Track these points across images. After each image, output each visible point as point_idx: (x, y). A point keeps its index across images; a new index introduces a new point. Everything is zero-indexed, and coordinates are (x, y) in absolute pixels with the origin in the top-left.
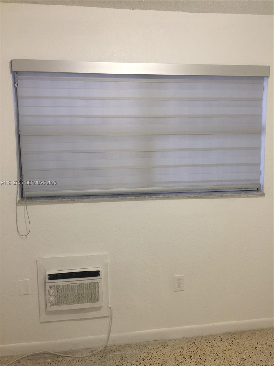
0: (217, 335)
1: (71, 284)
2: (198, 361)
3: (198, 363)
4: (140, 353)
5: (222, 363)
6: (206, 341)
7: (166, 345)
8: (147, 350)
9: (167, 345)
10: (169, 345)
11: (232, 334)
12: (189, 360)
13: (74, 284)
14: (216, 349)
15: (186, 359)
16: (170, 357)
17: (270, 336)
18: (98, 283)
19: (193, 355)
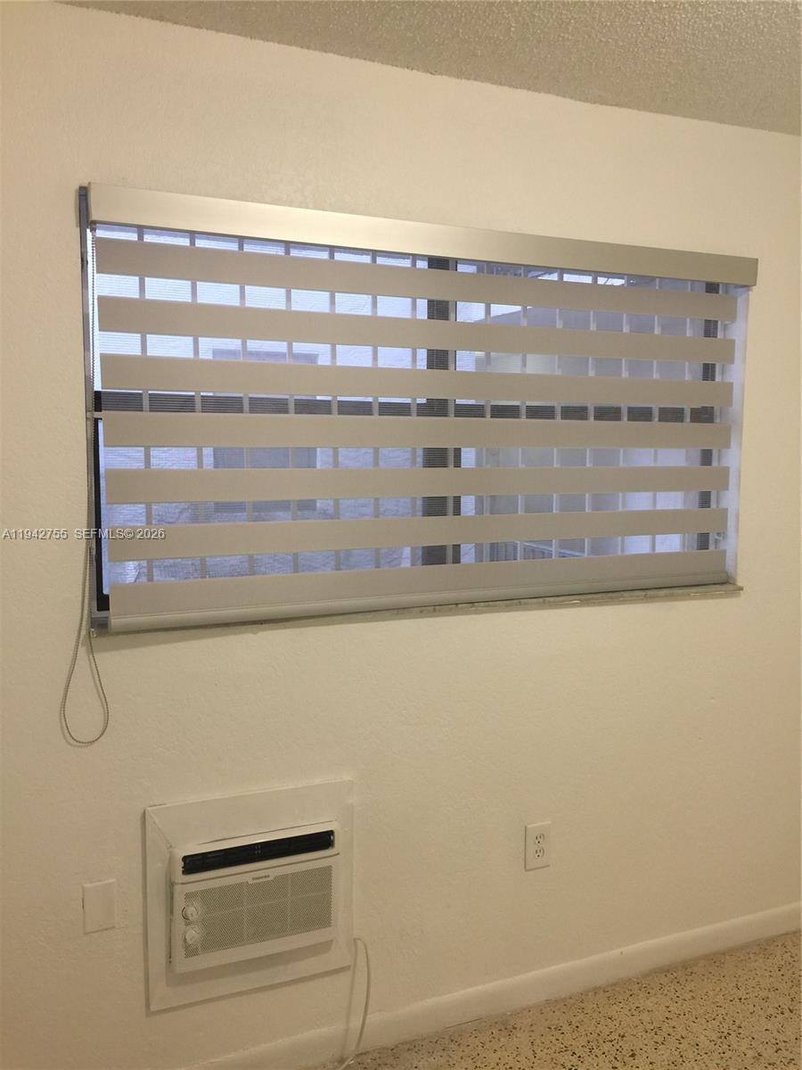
0: (630, 979)
1: (251, 882)
2: (616, 1058)
3: (617, 1064)
4: (448, 1061)
5: (676, 1053)
6: (612, 1001)
7: (510, 1027)
8: (466, 1050)
9: (515, 1028)
10: (518, 1026)
11: (667, 970)
12: (590, 1060)
13: (261, 880)
14: (645, 1017)
15: (580, 1057)
16: (536, 1060)
17: (757, 964)
18: (329, 868)
19: (594, 1044)
